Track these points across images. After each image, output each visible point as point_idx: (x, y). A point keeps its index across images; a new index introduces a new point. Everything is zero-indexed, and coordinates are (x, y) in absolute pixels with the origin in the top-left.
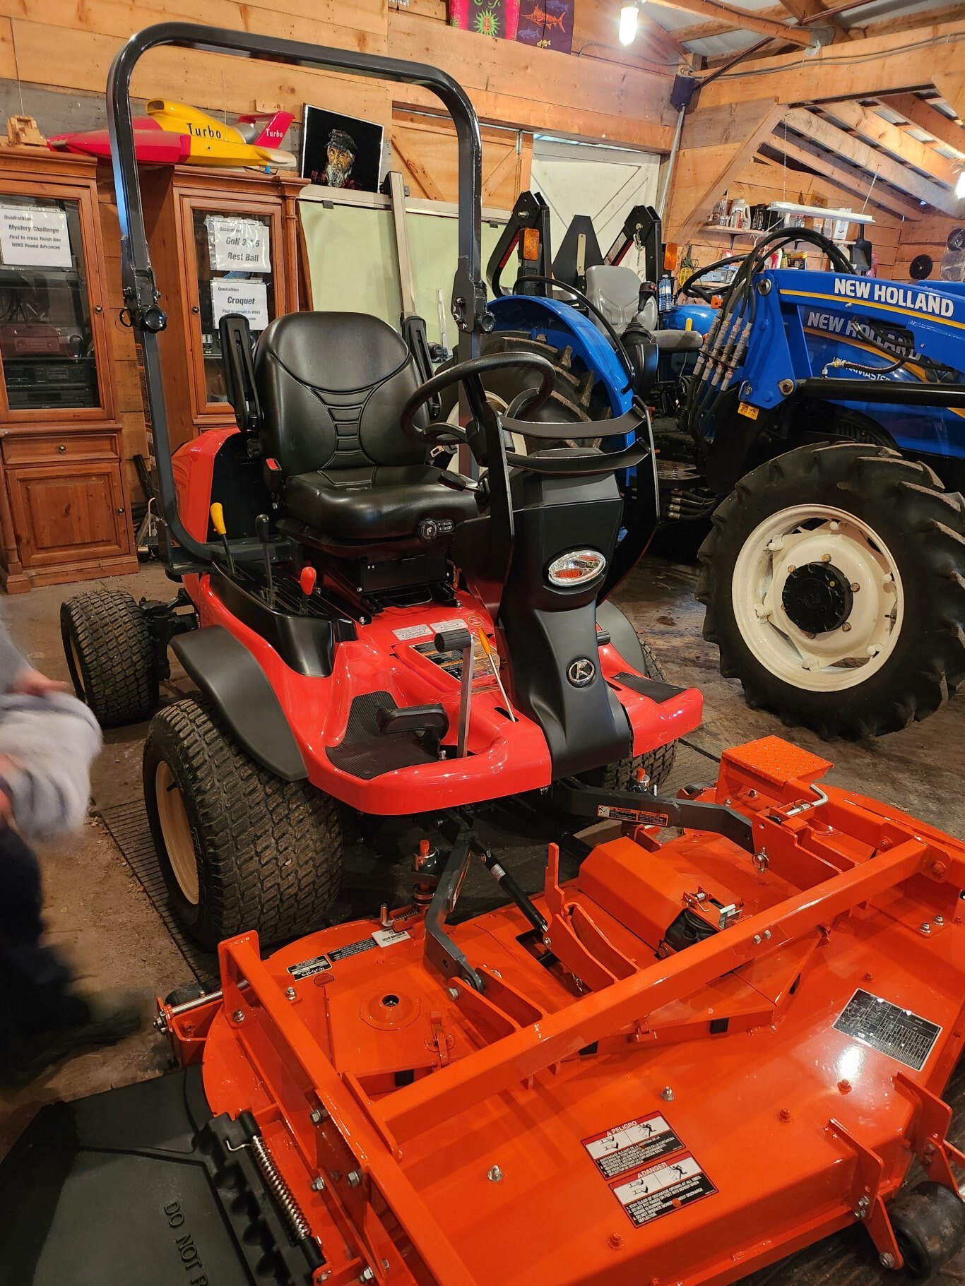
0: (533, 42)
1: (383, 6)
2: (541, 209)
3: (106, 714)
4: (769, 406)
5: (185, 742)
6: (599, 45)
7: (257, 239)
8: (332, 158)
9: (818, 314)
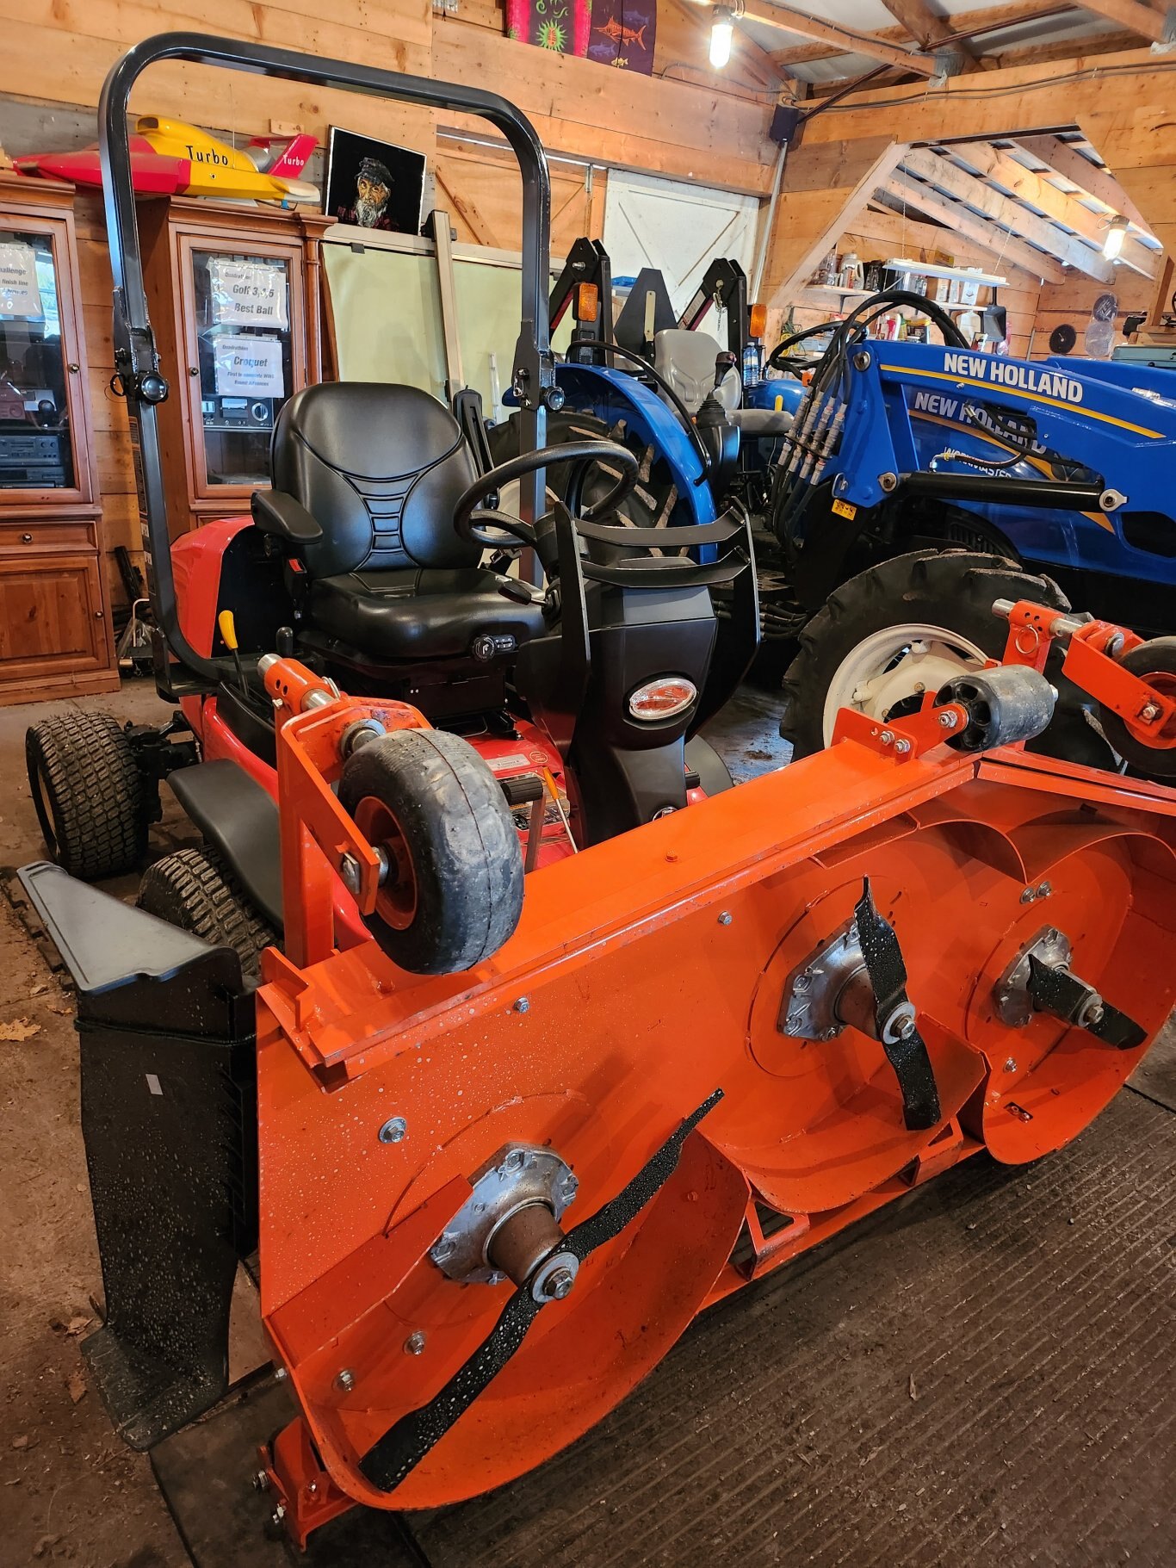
0: (606, 60)
1: (427, 11)
2: (600, 260)
3: (82, 865)
4: (868, 504)
5: (189, 902)
6: (684, 65)
7: (270, 287)
8: (363, 191)
9: (927, 395)
